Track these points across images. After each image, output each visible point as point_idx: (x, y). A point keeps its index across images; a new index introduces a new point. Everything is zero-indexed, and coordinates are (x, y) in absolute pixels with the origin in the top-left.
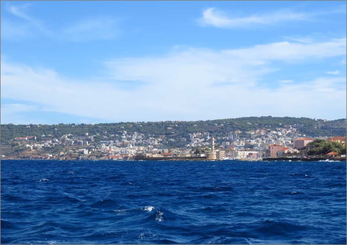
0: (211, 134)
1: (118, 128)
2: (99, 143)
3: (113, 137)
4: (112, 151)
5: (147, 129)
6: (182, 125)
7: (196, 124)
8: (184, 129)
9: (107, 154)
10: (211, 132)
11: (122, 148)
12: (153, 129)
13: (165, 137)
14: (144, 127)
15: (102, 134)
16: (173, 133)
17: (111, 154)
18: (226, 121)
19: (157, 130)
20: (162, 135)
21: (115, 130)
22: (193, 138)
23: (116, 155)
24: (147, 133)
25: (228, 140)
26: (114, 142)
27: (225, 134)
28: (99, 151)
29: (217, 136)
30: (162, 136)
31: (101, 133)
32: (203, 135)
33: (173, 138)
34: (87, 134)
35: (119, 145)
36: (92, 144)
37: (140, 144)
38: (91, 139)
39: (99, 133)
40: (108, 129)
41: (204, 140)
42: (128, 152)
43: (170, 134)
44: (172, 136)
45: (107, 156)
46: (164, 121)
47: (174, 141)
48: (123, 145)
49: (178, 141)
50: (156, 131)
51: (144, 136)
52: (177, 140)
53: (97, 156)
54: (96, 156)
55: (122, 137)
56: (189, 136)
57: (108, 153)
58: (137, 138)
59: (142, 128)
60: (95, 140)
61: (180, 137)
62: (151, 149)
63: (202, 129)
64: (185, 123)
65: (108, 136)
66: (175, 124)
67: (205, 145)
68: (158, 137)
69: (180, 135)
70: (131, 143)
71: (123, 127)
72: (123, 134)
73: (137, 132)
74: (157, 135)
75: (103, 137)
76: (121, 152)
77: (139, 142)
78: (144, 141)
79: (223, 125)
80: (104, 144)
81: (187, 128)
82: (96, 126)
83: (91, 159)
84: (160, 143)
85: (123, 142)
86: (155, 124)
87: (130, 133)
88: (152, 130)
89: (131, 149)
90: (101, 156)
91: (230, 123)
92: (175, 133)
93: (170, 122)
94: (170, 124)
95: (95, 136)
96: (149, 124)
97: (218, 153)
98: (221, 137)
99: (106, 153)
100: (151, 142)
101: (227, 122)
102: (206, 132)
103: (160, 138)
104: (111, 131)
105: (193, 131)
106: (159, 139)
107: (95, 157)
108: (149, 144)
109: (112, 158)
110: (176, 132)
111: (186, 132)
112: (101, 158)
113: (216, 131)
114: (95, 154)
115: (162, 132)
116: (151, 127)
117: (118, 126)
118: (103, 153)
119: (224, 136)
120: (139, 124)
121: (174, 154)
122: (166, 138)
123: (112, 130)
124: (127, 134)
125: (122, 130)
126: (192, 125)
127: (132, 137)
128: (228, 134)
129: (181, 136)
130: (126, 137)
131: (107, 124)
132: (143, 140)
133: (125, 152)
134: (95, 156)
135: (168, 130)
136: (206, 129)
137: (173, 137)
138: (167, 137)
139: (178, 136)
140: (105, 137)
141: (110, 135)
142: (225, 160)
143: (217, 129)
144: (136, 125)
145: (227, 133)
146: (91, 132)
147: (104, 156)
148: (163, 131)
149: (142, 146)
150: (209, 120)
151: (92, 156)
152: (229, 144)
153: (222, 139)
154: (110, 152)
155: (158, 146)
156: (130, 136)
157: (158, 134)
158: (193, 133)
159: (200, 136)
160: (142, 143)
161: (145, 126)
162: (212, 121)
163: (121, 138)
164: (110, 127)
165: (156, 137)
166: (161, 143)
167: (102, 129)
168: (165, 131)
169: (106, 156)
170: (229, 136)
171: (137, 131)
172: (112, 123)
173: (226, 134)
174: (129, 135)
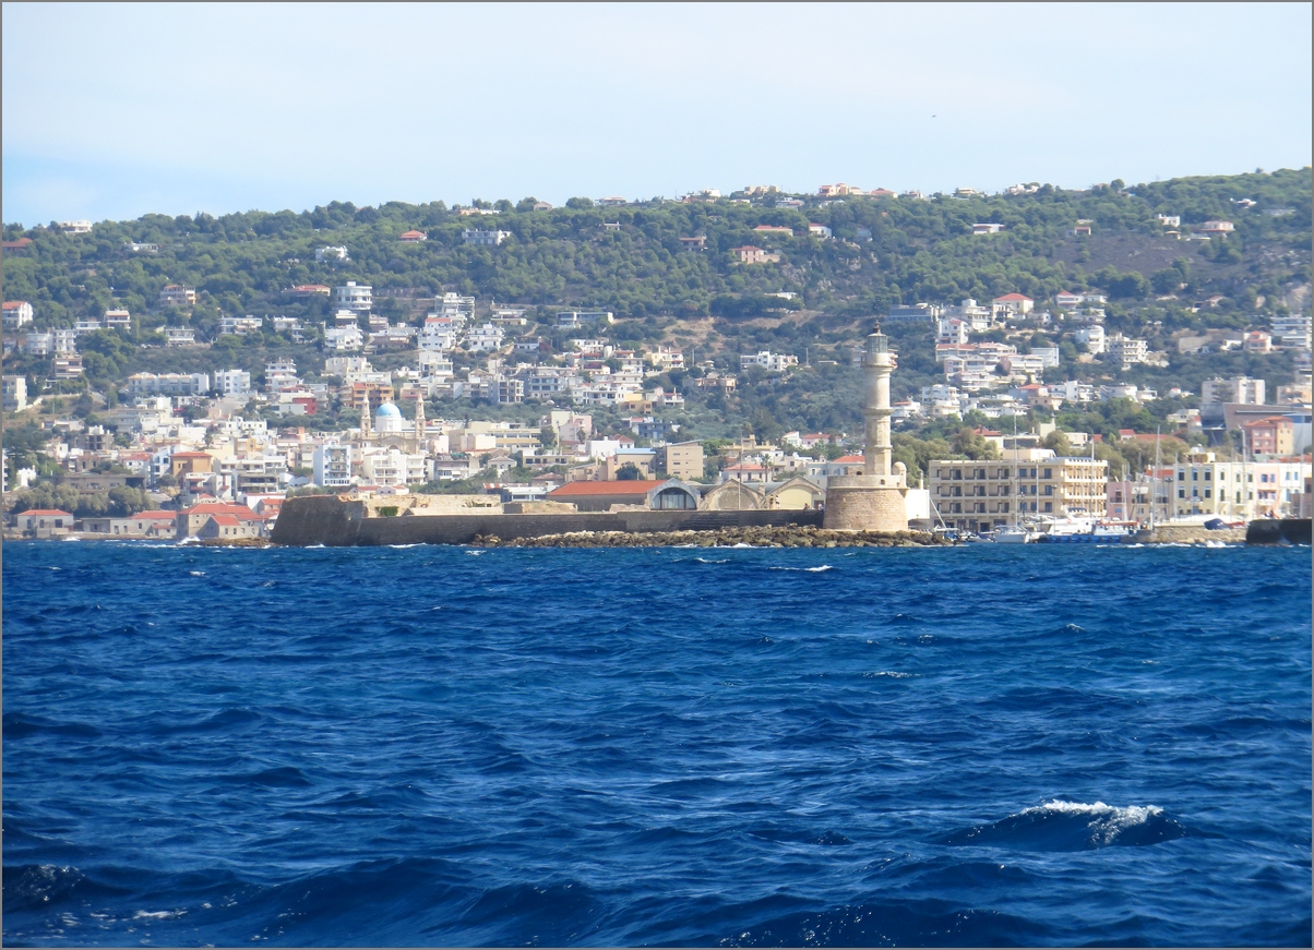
0: (1119, 304)
1: (301, 255)
2: (125, 390)
3: (250, 340)
4: (220, 467)
5: (552, 267)
6: (866, 225)
7: (995, 218)
8: (884, 265)
9: (174, 491)
10: (1120, 290)
11: (304, 437)
12: (606, 262)
13: (712, 337)
14: (532, 246)
15: (155, 315)
16: (784, 303)
17: (209, 489)
18: (1265, 190)
19: (641, 275)
20: (683, 314)
21: (274, 275)
22: (964, 339)
23: (252, 501)
24: (551, 298)
25: (1271, 359)
26: (260, 383)
27: (1245, 303)
28: (105, 467)
29: (1172, 322)
30: (682, 324)
31: (152, 307)
32: (1054, 317)
33: (783, 341)
34: (26, 313)
35: (300, 410)
36: (59, 405)
37: (488, 402)
38: (51, 354)
39: (125, 304)
40: (211, 263)
41: (1055, 363)
42: (358, 468)
43: (757, 309)
44: (775, 323)
45: (176, 502)
46: (716, 193)
47: (789, 370)
48: (337, 405)
49: (824, 371)
50: (633, 280)
51: (527, 328)
52: (813, 362)
53: (82, 512)
54: (75, 505)
55: (330, 333)
56: (922, 330)
57: (181, 483)
58: (465, 346)
59: (512, 260)
60: (92, 370)
61: (844, 338)
62: (569, 446)
63: (1043, 264)
64: (901, 211)
65: (207, 332)
66: (804, 220)
67: (1056, 405)
68: (654, 336)
69: (845, 321)
70: (408, 387)
71: (342, 252)
72: (342, 314)
73: (461, 291)
74: (640, 321)
75: (159, 340)
76: (299, 472)
77: (474, 380)
78: (524, 375)
79: (1227, 226)
80: (163, 402)
81: (912, 252)
82: (105, 243)
83: (31, 531)
84: (659, 391)
85: (336, 382)
86: (624, 218)
87: (402, 300)
88: (597, 271)
89: (394, 442)
90: (120, 510)
91: (1291, 212)
92: (806, 298)
93: (771, 198)
94: (764, 221)
95: (92, 326)
96: (578, 220)
97: (1048, 474)
98: (1208, 338)
99: (162, 483)
100: (588, 380)
101: (1270, 201)
102: (1075, 291)
103: (668, 345)
104: (235, 287)
105: (961, 285)
106: (656, 358)
107: (68, 519)
108: (565, 402)
109: (210, 528)
110: (813, 293)
111: (898, 292)
112: (114, 522)
113: (1164, 276)
114: (65, 486)
115: (685, 292)
116: (589, 249)
117: (301, 243)
118: (134, 482)
119: (1236, 328)
120: (481, 224)
121: (667, 492)
122: (717, 346)
123: (244, 278)
124: (374, 311)
125: (336, 272)
126: (962, 231)
127: (414, 339)
128: (1268, 304)
129: (854, 327)
130: (365, 339)
131: (203, 223)
132: (511, 361)
133: (333, 474)
134: (65, 508)
135: (741, 268)
136: (1081, 261)
137: (782, 338)
138: (735, 332)
139: (831, 323)
140: (183, 337)
141: (225, 321)
142: (1058, 540)
143: (1177, 265)
144: (459, 233)
145: (1260, 301)
146: (57, 297)
147: (145, 505)
148: (693, 284)
149: (497, 419)
150: (1117, 184)
151: (43, 506)
152: (1260, 399)
153: (1214, 348)
154: (200, 474)
155: (642, 414)
156: (401, 332)
157: (649, 308)
158: (958, 302)
159: (1028, 324)
160: (505, 391)
161: (534, 236)
162: (1139, 191)
163: (320, 345)
164: (234, 246)
165: (634, 337)
166: (668, 391)
167: (155, 271)
168: (716, 284)
169: (165, 505)
170: (1278, 329)
171: (468, 282)
172: (251, 213)
173: (1252, 310)
174: (393, 322)
